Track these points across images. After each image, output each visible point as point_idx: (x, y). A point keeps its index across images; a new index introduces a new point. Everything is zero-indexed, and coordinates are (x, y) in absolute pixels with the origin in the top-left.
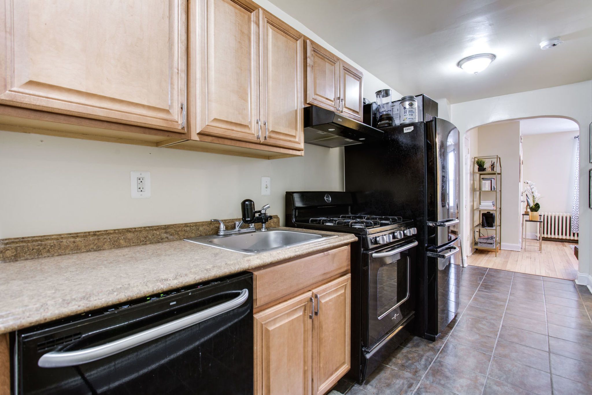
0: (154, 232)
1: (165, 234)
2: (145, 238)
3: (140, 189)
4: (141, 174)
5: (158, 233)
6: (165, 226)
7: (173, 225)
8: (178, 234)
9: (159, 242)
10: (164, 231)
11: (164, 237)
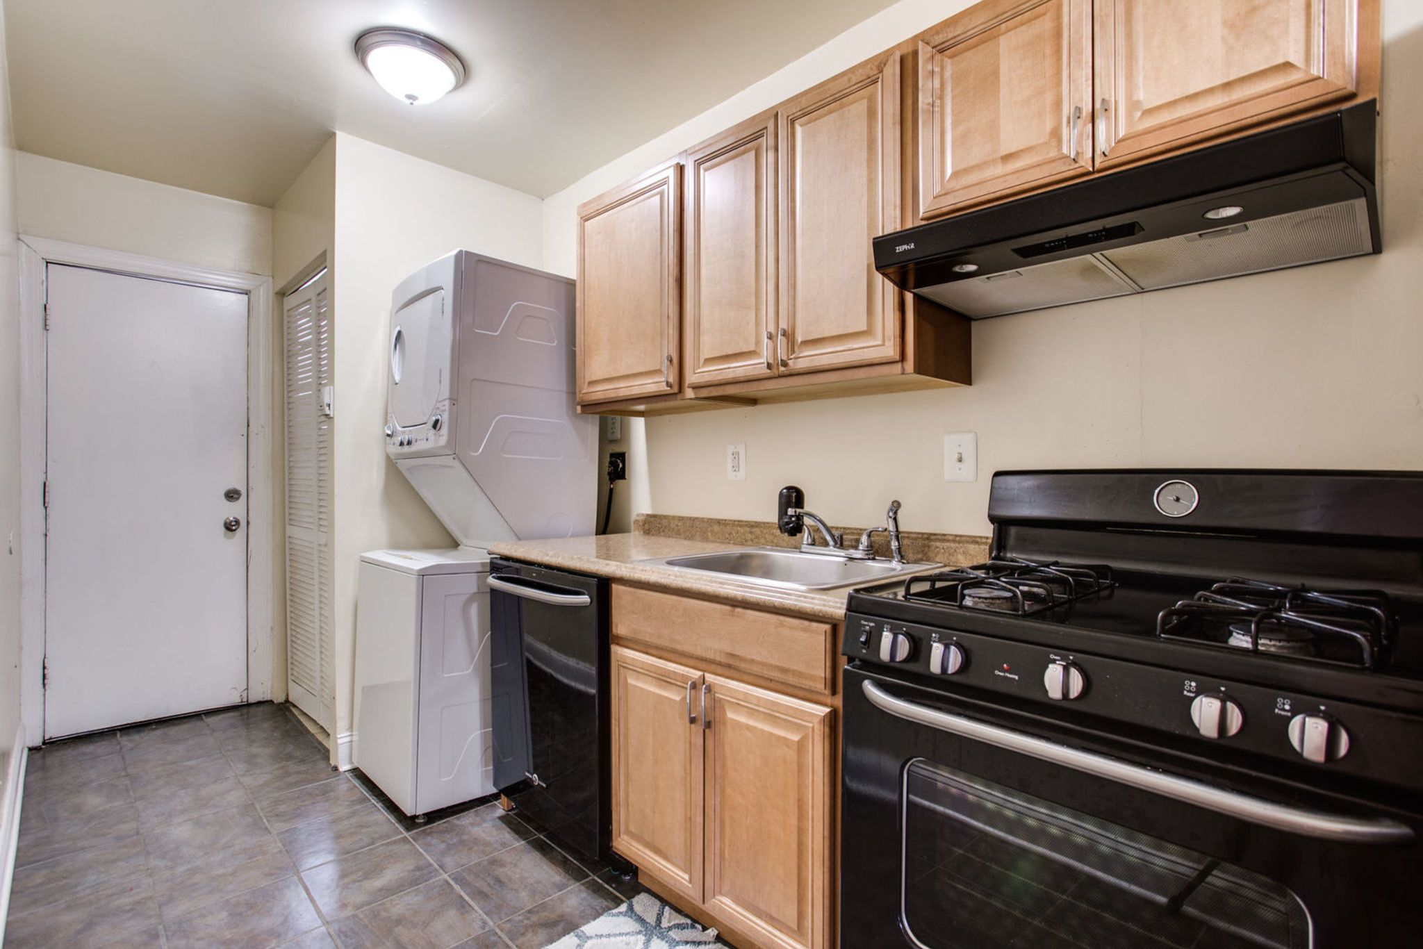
0: (739, 529)
1: (750, 535)
2: (729, 534)
3: (736, 468)
4: (736, 448)
5: (742, 531)
6: (756, 522)
7: (764, 523)
8: (765, 538)
9: (743, 544)
10: (748, 529)
11: (749, 538)
